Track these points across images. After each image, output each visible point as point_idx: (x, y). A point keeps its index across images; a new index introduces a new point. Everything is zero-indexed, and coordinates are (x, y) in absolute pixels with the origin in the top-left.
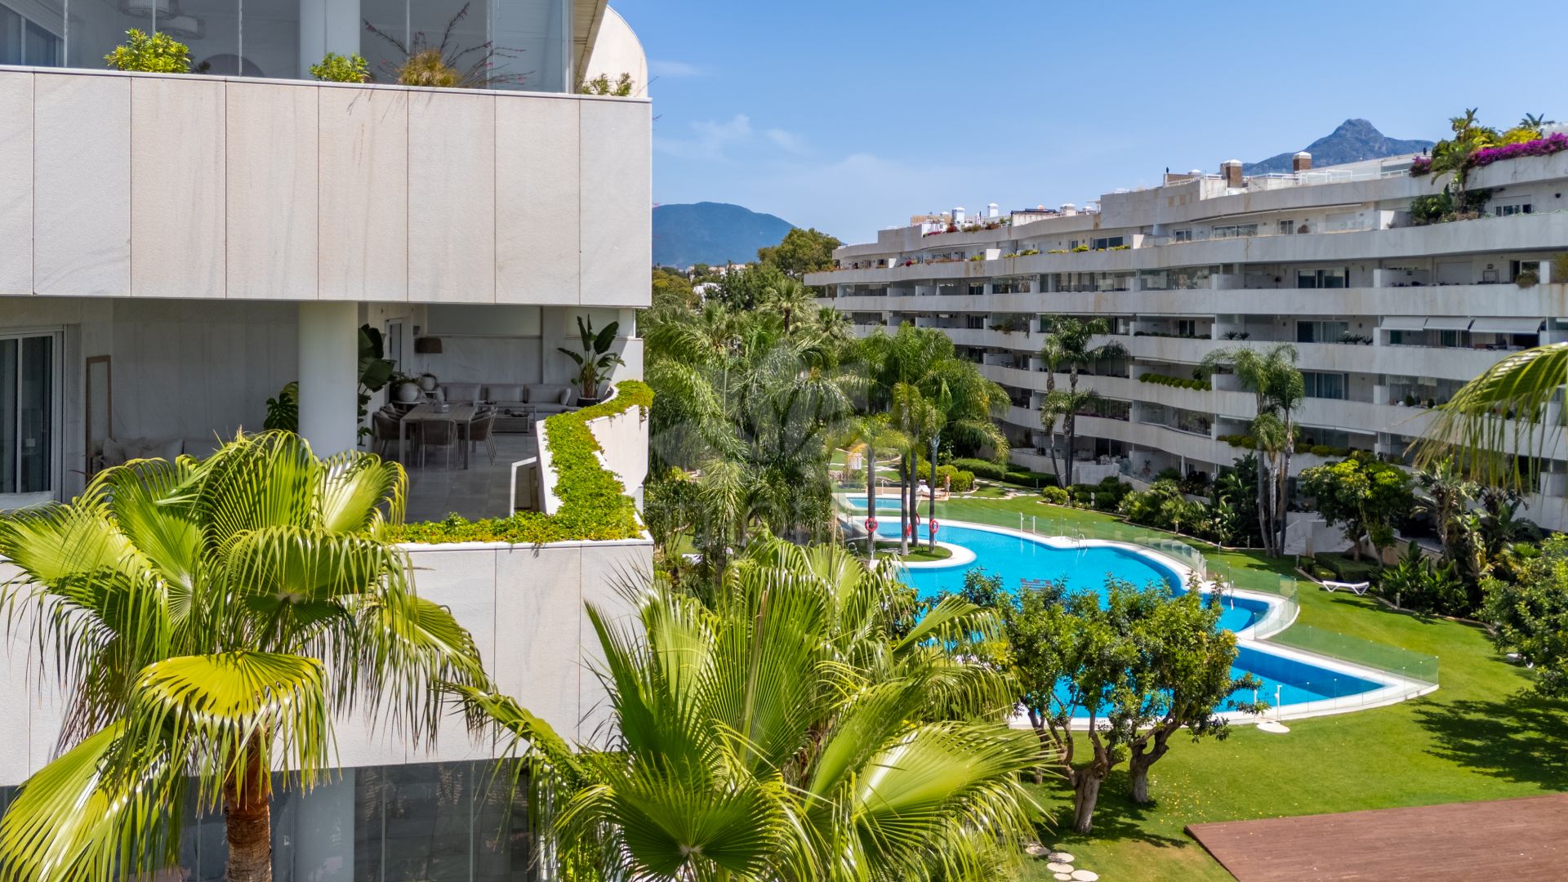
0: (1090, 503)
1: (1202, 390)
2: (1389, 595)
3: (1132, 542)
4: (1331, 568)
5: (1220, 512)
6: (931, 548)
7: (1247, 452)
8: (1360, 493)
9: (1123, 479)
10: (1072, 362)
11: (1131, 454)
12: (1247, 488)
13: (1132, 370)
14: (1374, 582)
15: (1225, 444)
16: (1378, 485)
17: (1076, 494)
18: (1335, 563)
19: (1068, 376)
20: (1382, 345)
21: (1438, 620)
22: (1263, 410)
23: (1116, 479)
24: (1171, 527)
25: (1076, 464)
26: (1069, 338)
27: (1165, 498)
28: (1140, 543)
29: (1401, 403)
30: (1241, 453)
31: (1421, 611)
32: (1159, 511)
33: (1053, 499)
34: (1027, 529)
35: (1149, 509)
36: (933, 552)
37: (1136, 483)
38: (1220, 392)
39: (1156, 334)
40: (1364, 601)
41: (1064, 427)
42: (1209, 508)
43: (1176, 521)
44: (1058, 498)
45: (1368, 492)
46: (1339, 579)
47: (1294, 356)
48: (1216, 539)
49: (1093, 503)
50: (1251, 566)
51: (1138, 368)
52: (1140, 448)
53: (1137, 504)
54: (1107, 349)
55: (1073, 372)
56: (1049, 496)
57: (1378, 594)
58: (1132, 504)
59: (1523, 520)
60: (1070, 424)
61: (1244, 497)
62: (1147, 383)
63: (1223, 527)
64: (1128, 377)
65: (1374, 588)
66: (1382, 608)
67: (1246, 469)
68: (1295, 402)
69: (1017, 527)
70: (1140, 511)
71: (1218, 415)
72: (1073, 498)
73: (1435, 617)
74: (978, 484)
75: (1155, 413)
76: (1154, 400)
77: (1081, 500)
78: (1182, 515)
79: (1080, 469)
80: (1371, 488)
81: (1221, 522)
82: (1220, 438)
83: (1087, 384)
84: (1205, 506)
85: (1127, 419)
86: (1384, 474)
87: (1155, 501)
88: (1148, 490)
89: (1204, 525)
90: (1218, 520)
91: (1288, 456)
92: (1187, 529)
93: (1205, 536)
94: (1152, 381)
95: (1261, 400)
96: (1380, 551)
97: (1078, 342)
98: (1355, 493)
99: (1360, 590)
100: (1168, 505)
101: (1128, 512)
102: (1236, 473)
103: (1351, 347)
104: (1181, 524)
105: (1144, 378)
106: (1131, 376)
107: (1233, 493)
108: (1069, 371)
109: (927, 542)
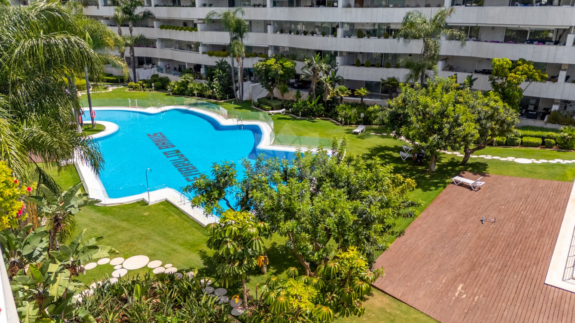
0: (152, 88)
1: (193, 31)
2: (295, 113)
3: (183, 105)
4: (267, 104)
5: (214, 86)
6: (93, 125)
7: (221, 58)
8: (279, 72)
9: (162, 75)
10: (129, 20)
11: (159, 63)
12: (224, 74)
13: (155, 23)
14: (287, 108)
15: (206, 55)
16: (285, 68)
17: (144, 85)
18: (268, 102)
19: (128, 28)
20: (271, 7)
21: (315, 120)
22: (233, 39)
23: (157, 75)
24: (194, 95)
25: (137, 70)
26: (126, 8)
27: (188, 82)
28: (186, 105)
29: (278, 32)
30: (218, 59)
31: (308, 118)
32: (187, 88)
33: (135, 88)
34: (133, 105)
35: (183, 88)
36: (95, 128)
37: (170, 77)
38: (202, 32)
39: (166, 6)
40: (287, 117)
41: (130, 53)
42: (209, 85)
43: (195, 92)
44: (136, 88)
45: (282, 72)
46: (272, 109)
47: (243, 13)
48: (215, 98)
49: (153, 88)
50: (236, 108)
51: (158, 22)
52: (162, 60)
53: (176, 86)
54: (144, 12)
55: (130, 26)
56: (131, 87)
57: (289, 113)
58: (174, 86)
59: (339, 76)
60: (132, 50)
61: (223, 78)
62: (164, 29)
63: (217, 92)
64: (153, 27)
65: (287, 111)
66: (295, 119)
67: (221, 66)
68: (245, 34)
69: (128, 106)
70: (178, 89)
71: (201, 42)
72: (143, 87)
73: (313, 119)
74: (92, 85)
75: (167, 43)
76: (168, 37)
77: (147, 87)
78: (197, 89)
79: (139, 73)
80: (282, 70)
81: (216, 90)
82: (203, 53)
83: (138, 32)
84: (207, 84)
85: (155, 47)
86: (287, 63)
87: (185, 84)
88: (180, 80)
89: (209, 92)
90: (215, 90)
91: (243, 59)
92: (201, 95)
93: (210, 97)
94: (166, 28)
95: (231, 35)
96: (283, 95)
97: (130, 10)
98: (277, 73)
99: (283, 112)
100: (190, 85)
101: (172, 91)
102: (218, 68)
103: (257, 9)
104: (198, 93)
105: (162, 27)
106: (155, 27)
107: (218, 77)
108: (128, 26)
109: (90, 122)
